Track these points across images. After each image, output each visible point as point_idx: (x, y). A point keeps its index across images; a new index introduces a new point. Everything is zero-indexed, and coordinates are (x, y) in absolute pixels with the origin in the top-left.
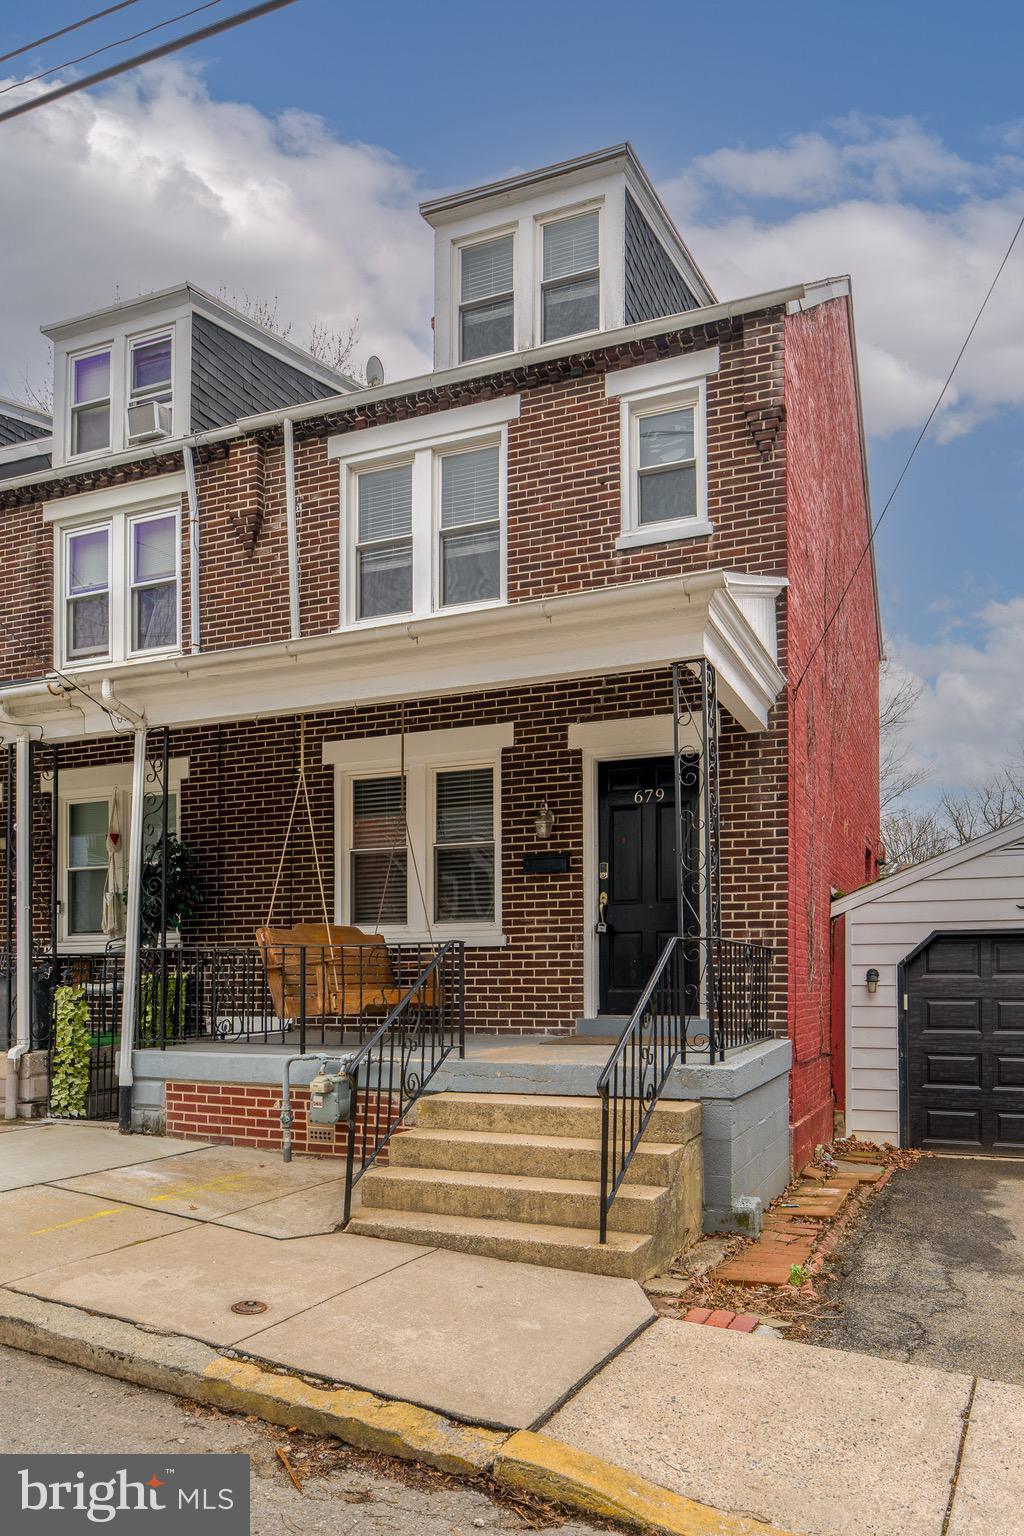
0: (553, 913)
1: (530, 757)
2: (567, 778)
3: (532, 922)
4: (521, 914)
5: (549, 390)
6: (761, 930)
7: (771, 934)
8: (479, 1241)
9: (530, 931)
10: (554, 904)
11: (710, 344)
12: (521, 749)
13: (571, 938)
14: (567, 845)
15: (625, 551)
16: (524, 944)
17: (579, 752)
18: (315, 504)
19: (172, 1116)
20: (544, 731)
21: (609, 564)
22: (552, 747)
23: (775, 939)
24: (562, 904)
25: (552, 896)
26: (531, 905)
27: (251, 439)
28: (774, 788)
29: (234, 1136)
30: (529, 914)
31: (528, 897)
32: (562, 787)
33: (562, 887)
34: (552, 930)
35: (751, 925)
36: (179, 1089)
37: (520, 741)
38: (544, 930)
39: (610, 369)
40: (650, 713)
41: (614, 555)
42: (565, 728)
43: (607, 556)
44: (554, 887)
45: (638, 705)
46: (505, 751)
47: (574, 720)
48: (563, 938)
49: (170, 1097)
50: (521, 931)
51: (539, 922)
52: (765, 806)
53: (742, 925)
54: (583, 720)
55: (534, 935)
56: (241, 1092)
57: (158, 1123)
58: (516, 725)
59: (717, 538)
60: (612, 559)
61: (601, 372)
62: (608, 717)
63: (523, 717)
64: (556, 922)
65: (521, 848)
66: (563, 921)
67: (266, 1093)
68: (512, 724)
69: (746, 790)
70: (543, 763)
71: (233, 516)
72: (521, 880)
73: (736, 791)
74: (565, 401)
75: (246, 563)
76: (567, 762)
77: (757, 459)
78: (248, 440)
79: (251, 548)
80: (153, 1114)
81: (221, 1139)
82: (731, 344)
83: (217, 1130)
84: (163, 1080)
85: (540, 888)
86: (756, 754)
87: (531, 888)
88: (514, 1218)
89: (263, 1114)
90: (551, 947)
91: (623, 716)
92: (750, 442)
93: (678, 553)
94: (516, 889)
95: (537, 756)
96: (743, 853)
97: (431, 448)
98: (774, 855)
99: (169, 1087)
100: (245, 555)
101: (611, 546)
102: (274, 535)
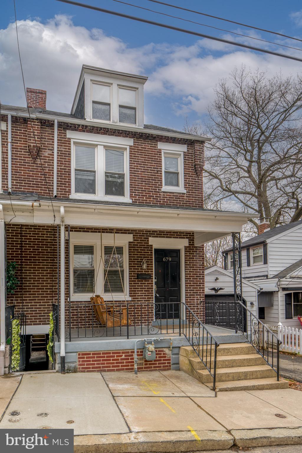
0: (145, 291)
1: (138, 245)
2: (149, 253)
3: (139, 293)
4: (135, 291)
5: (142, 141)
6: (198, 296)
7: (201, 297)
8: (254, 386)
9: (138, 296)
10: (145, 288)
11: (185, 144)
12: (135, 243)
13: (150, 298)
14: (149, 272)
15: (164, 192)
16: (136, 300)
17: (152, 246)
18: (62, 151)
19: (80, 365)
20: (142, 238)
21: (160, 195)
22: (144, 243)
23: (202, 299)
24: (147, 288)
25: (144, 286)
26: (138, 288)
27: (38, 121)
28: (201, 261)
29: (106, 369)
30: (138, 291)
31: (138, 286)
32: (147, 255)
33: (147, 284)
34: (144, 296)
35: (196, 295)
36: (83, 355)
37: (135, 240)
38: (142, 296)
39: (160, 141)
40: (171, 237)
41: (161, 192)
42: (148, 238)
43: (159, 192)
44: (145, 283)
45: (168, 235)
46: (130, 242)
47: (150, 236)
48: (148, 298)
49: (79, 358)
50: (135, 296)
51: (141, 293)
52: (199, 265)
53: (194, 295)
54: (153, 237)
55: (139, 297)
56: (110, 353)
57: (75, 368)
58: (134, 235)
59: (187, 194)
60: (160, 193)
61: (157, 141)
62: (160, 237)
63: (135, 233)
64: (146, 293)
65: (135, 271)
66: (148, 293)
67: (119, 353)
68: (132, 235)
69: (195, 260)
70: (142, 248)
71: (29, 146)
72: (135, 281)
73: (192, 260)
74: (147, 145)
75: (32, 163)
76: (149, 248)
77: (196, 177)
78: (36, 121)
79: (35, 159)
80: (73, 365)
81: (101, 370)
82: (190, 146)
83: (100, 367)
84: (77, 352)
85: (141, 284)
86: (197, 252)
87: (138, 283)
88: (246, 379)
89: (118, 360)
90: (144, 301)
91: (164, 237)
92: (194, 172)
93: (177, 196)
94: (134, 283)
95: (140, 245)
96: (194, 276)
97: (103, 145)
98: (201, 277)
99: (79, 354)
100: (32, 161)
101: (160, 190)
102: (44, 157)
